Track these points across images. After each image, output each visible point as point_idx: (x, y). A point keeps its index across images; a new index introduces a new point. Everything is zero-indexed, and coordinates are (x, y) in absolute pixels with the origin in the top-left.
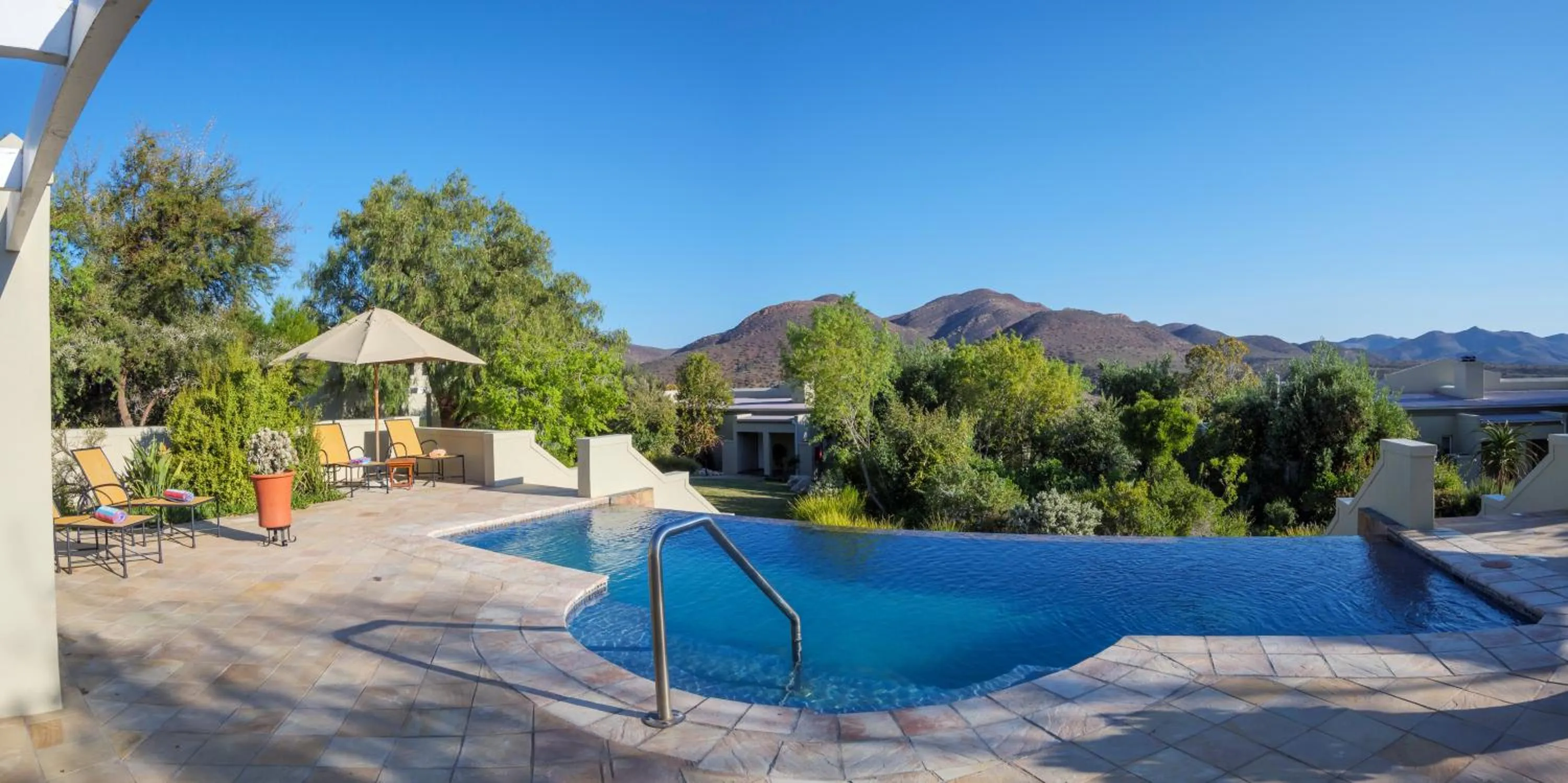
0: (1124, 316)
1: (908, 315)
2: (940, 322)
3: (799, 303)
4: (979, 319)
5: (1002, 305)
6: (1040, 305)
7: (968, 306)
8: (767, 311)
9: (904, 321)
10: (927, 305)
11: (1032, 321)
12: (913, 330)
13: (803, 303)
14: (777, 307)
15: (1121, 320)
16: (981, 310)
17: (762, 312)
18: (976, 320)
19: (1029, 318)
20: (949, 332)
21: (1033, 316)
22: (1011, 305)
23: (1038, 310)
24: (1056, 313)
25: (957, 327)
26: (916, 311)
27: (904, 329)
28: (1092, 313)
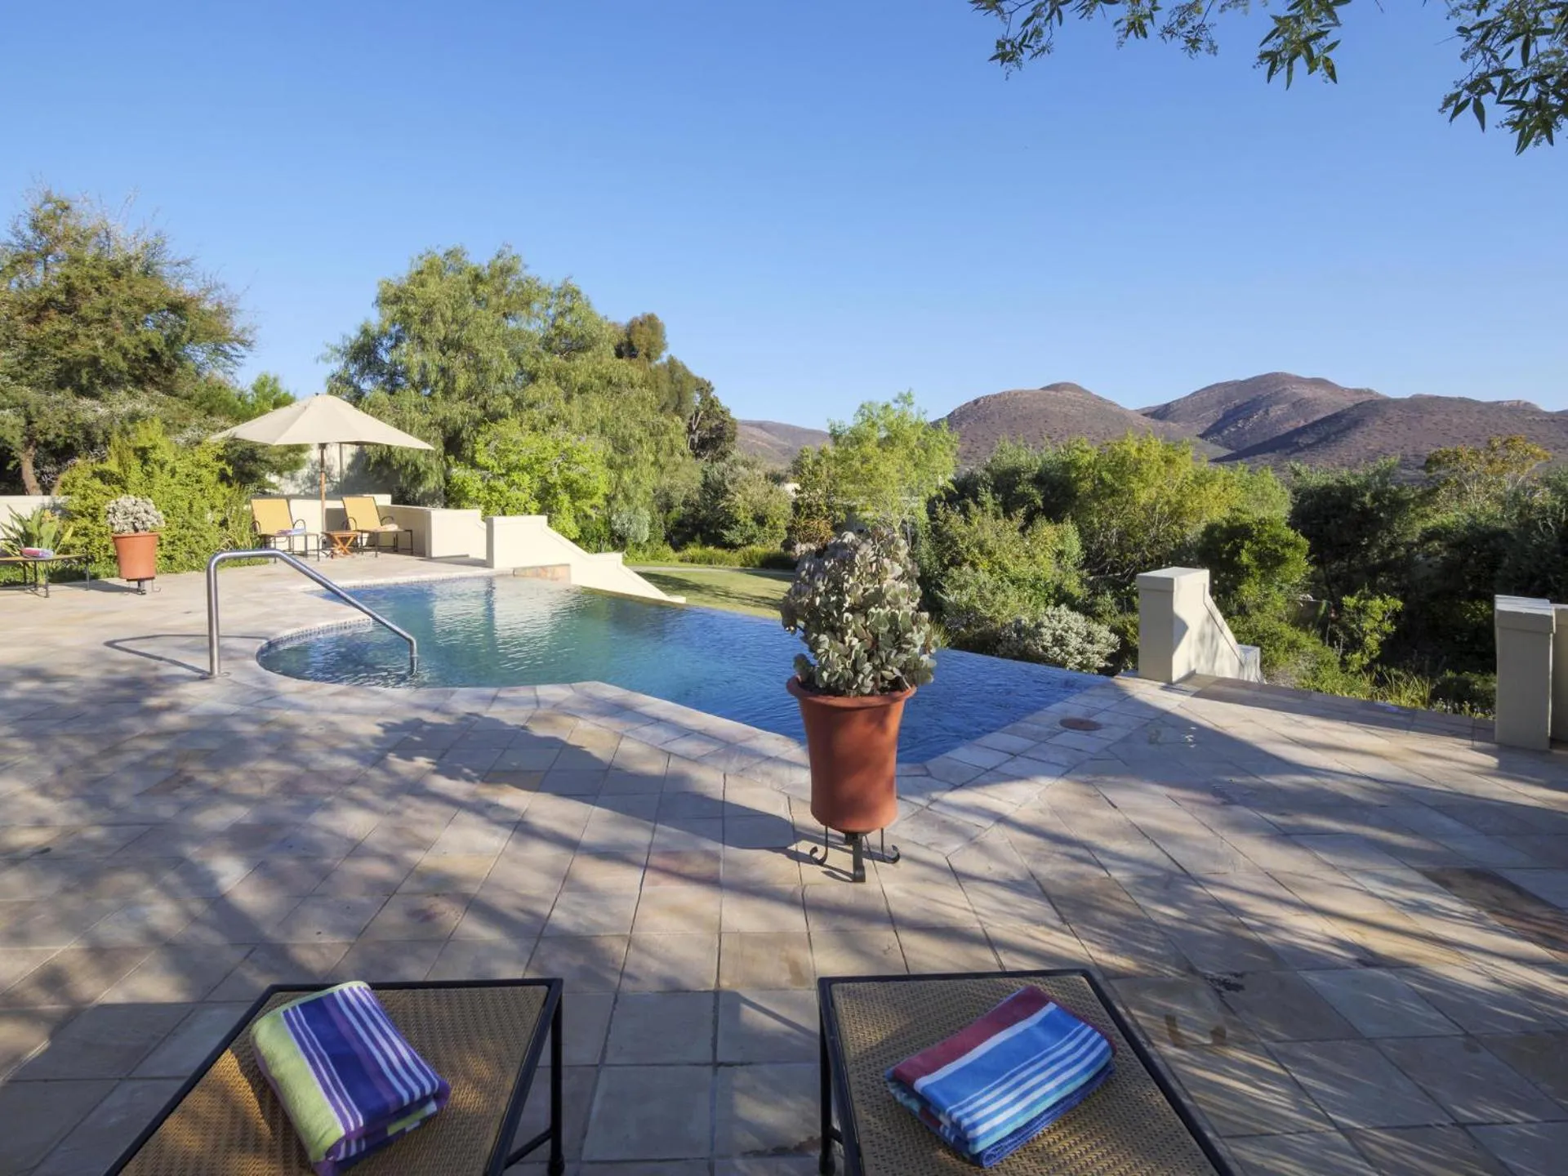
0: (1526, 404)
1: (1167, 406)
2: (1213, 415)
3: (1021, 392)
4: (1271, 409)
5: (1307, 393)
6: (1370, 392)
7: (1254, 396)
8: (982, 402)
9: (1161, 413)
10: (1194, 394)
11: (1355, 413)
12: (1172, 424)
13: (1027, 392)
14: (995, 397)
15: (1521, 412)
16: (1274, 400)
17: (976, 402)
18: (1267, 412)
19: (1352, 409)
20: (1225, 427)
21: (1357, 406)
22: (1321, 392)
23: (1366, 398)
24: (1397, 403)
25: (1236, 421)
26: (1178, 401)
27: (1161, 424)
28: (1462, 401)
